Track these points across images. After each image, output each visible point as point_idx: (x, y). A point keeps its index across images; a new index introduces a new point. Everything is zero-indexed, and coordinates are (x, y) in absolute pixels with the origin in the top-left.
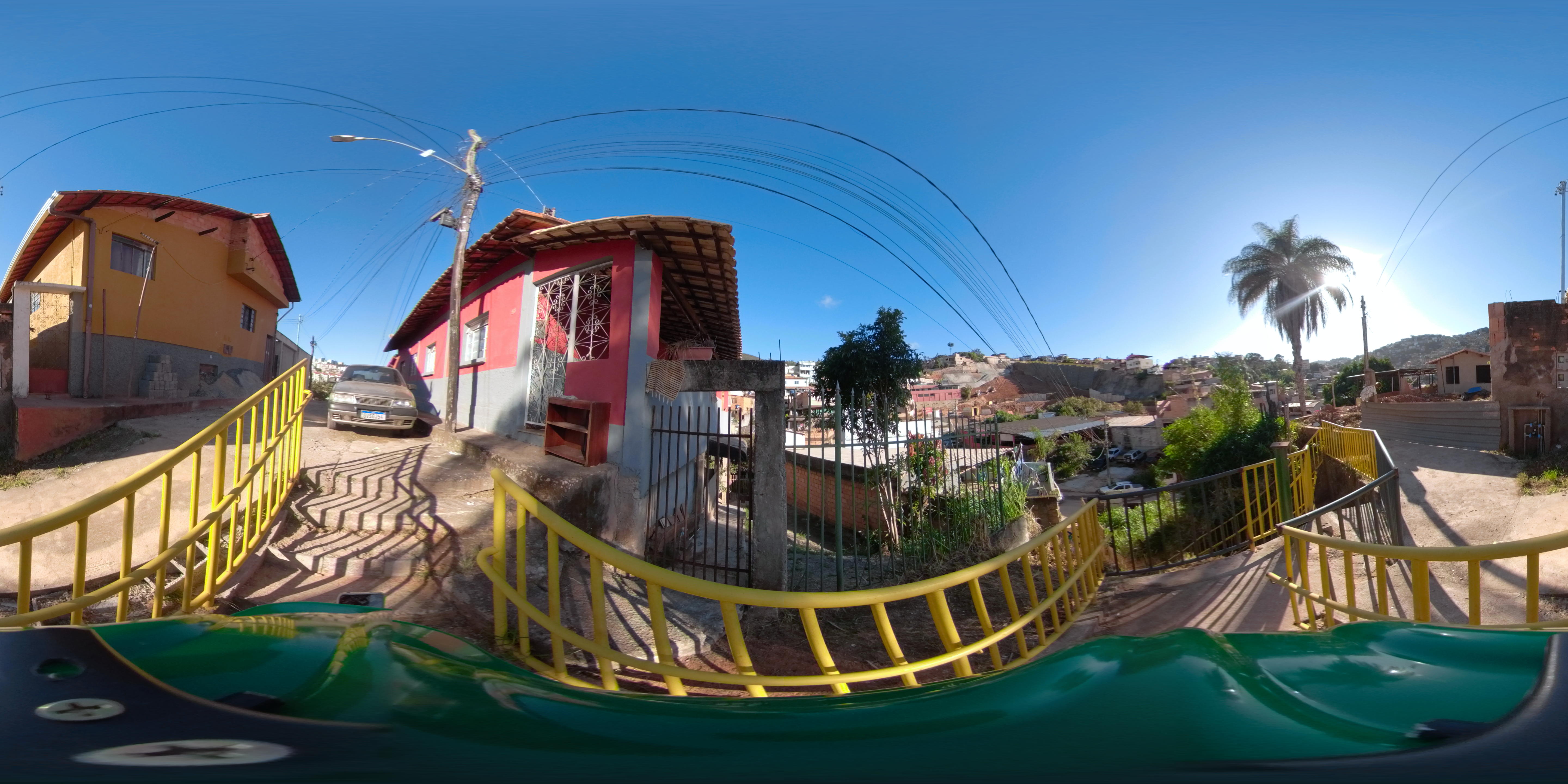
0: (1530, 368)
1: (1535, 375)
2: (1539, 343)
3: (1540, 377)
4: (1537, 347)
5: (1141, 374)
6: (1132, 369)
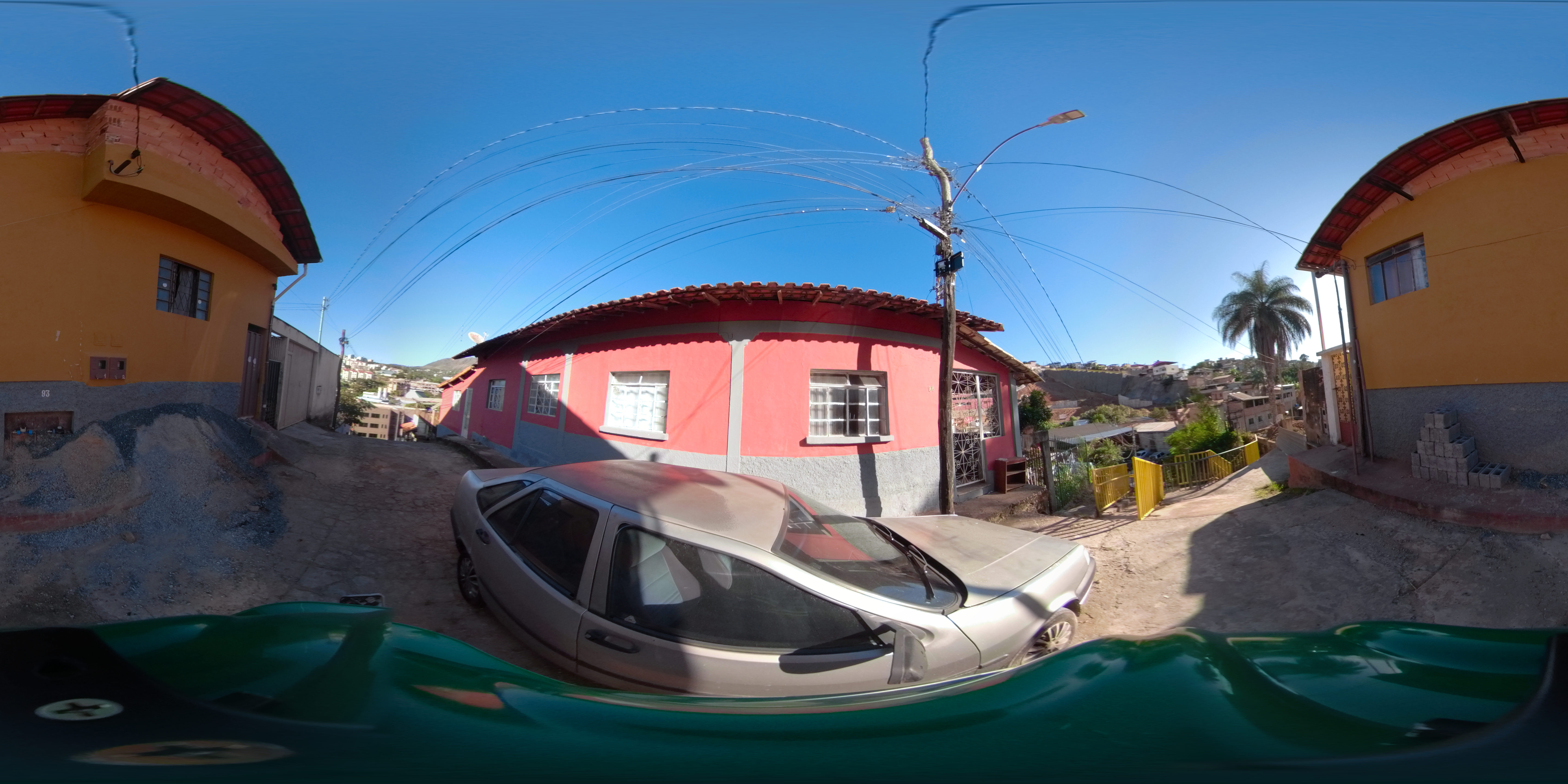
5: (1167, 380)
6: (1159, 375)
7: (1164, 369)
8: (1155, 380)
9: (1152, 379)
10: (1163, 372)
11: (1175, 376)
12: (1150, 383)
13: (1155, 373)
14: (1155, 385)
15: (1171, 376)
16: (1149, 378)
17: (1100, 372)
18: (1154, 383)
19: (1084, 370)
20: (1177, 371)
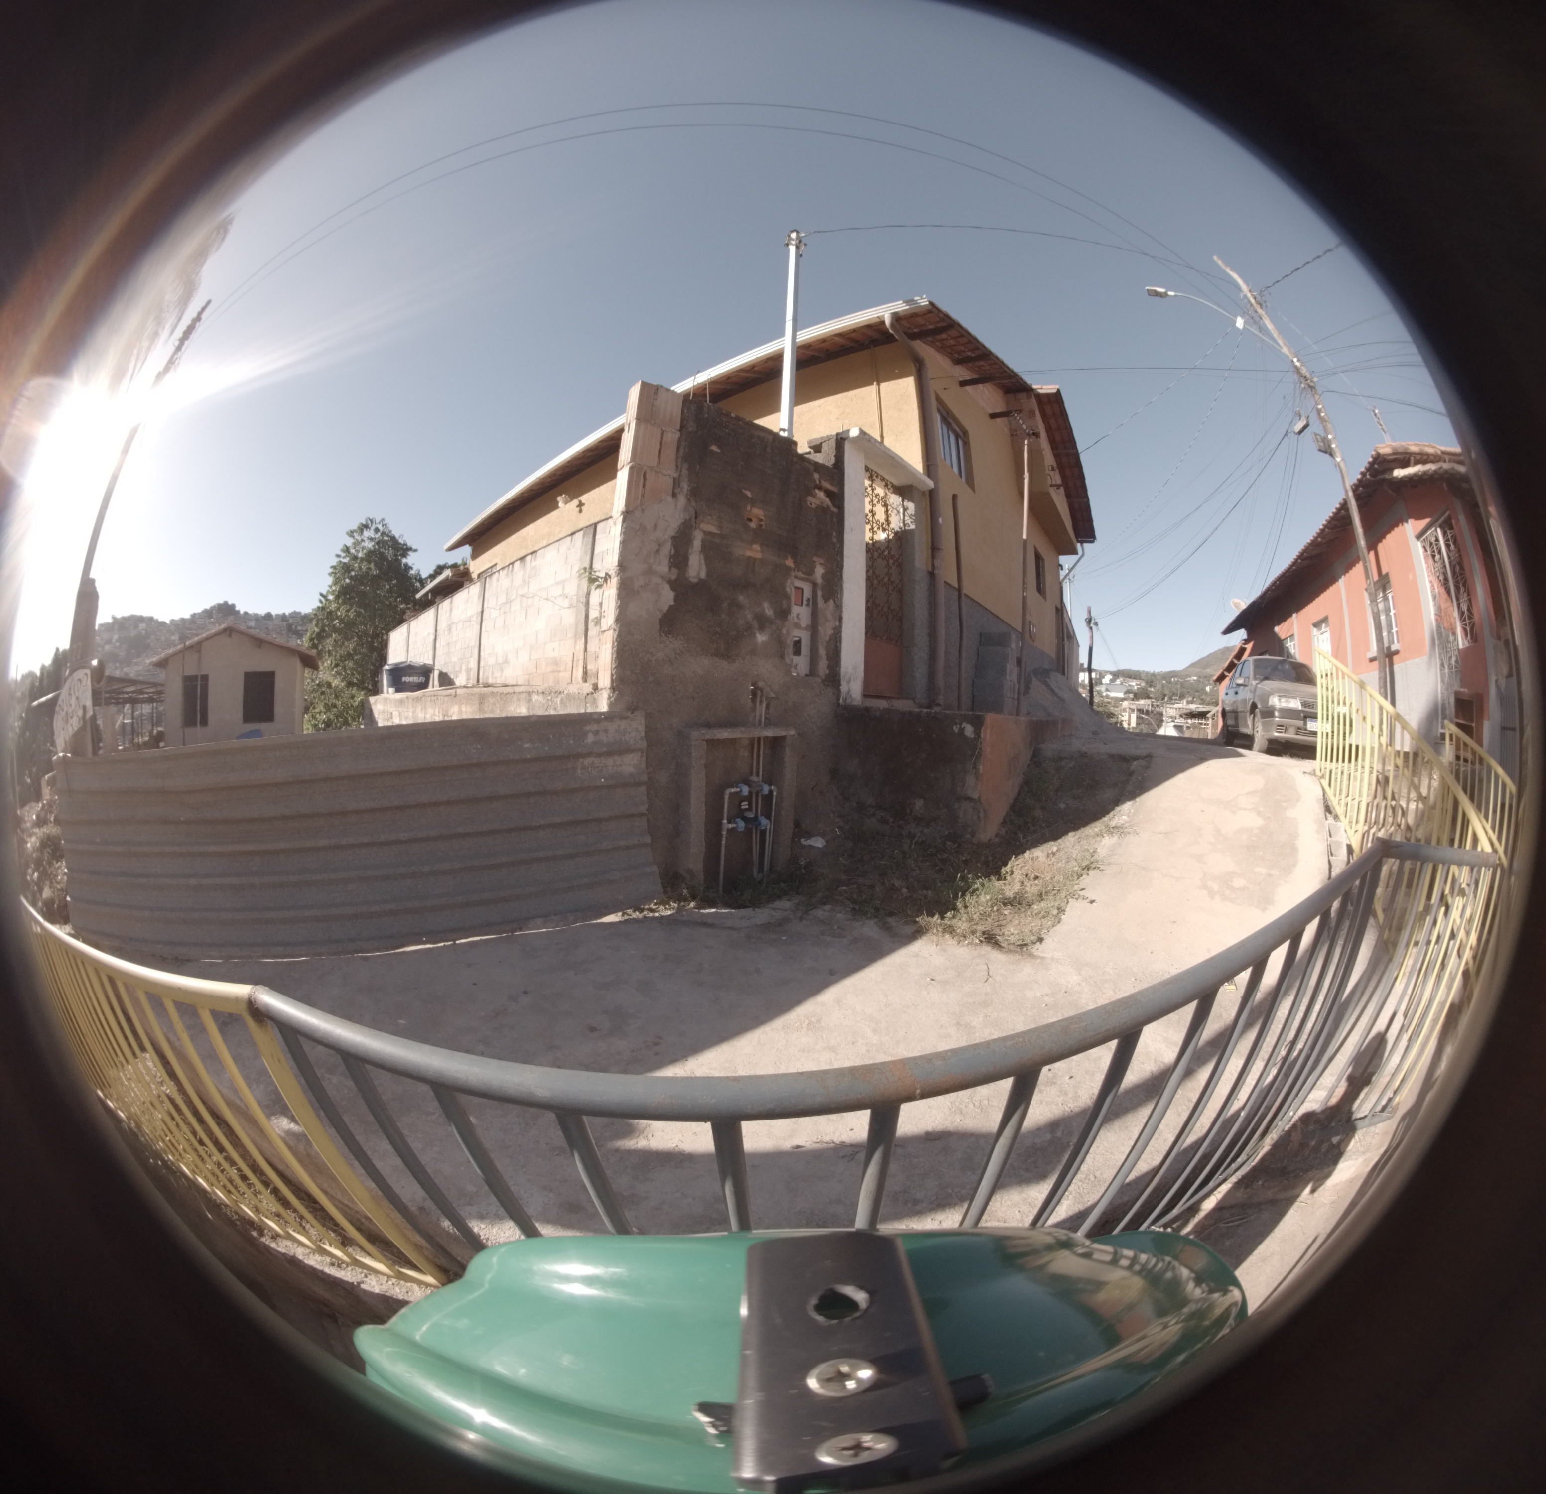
0: (740, 606)
1: (749, 628)
2: (760, 536)
3: (761, 638)
4: (756, 547)
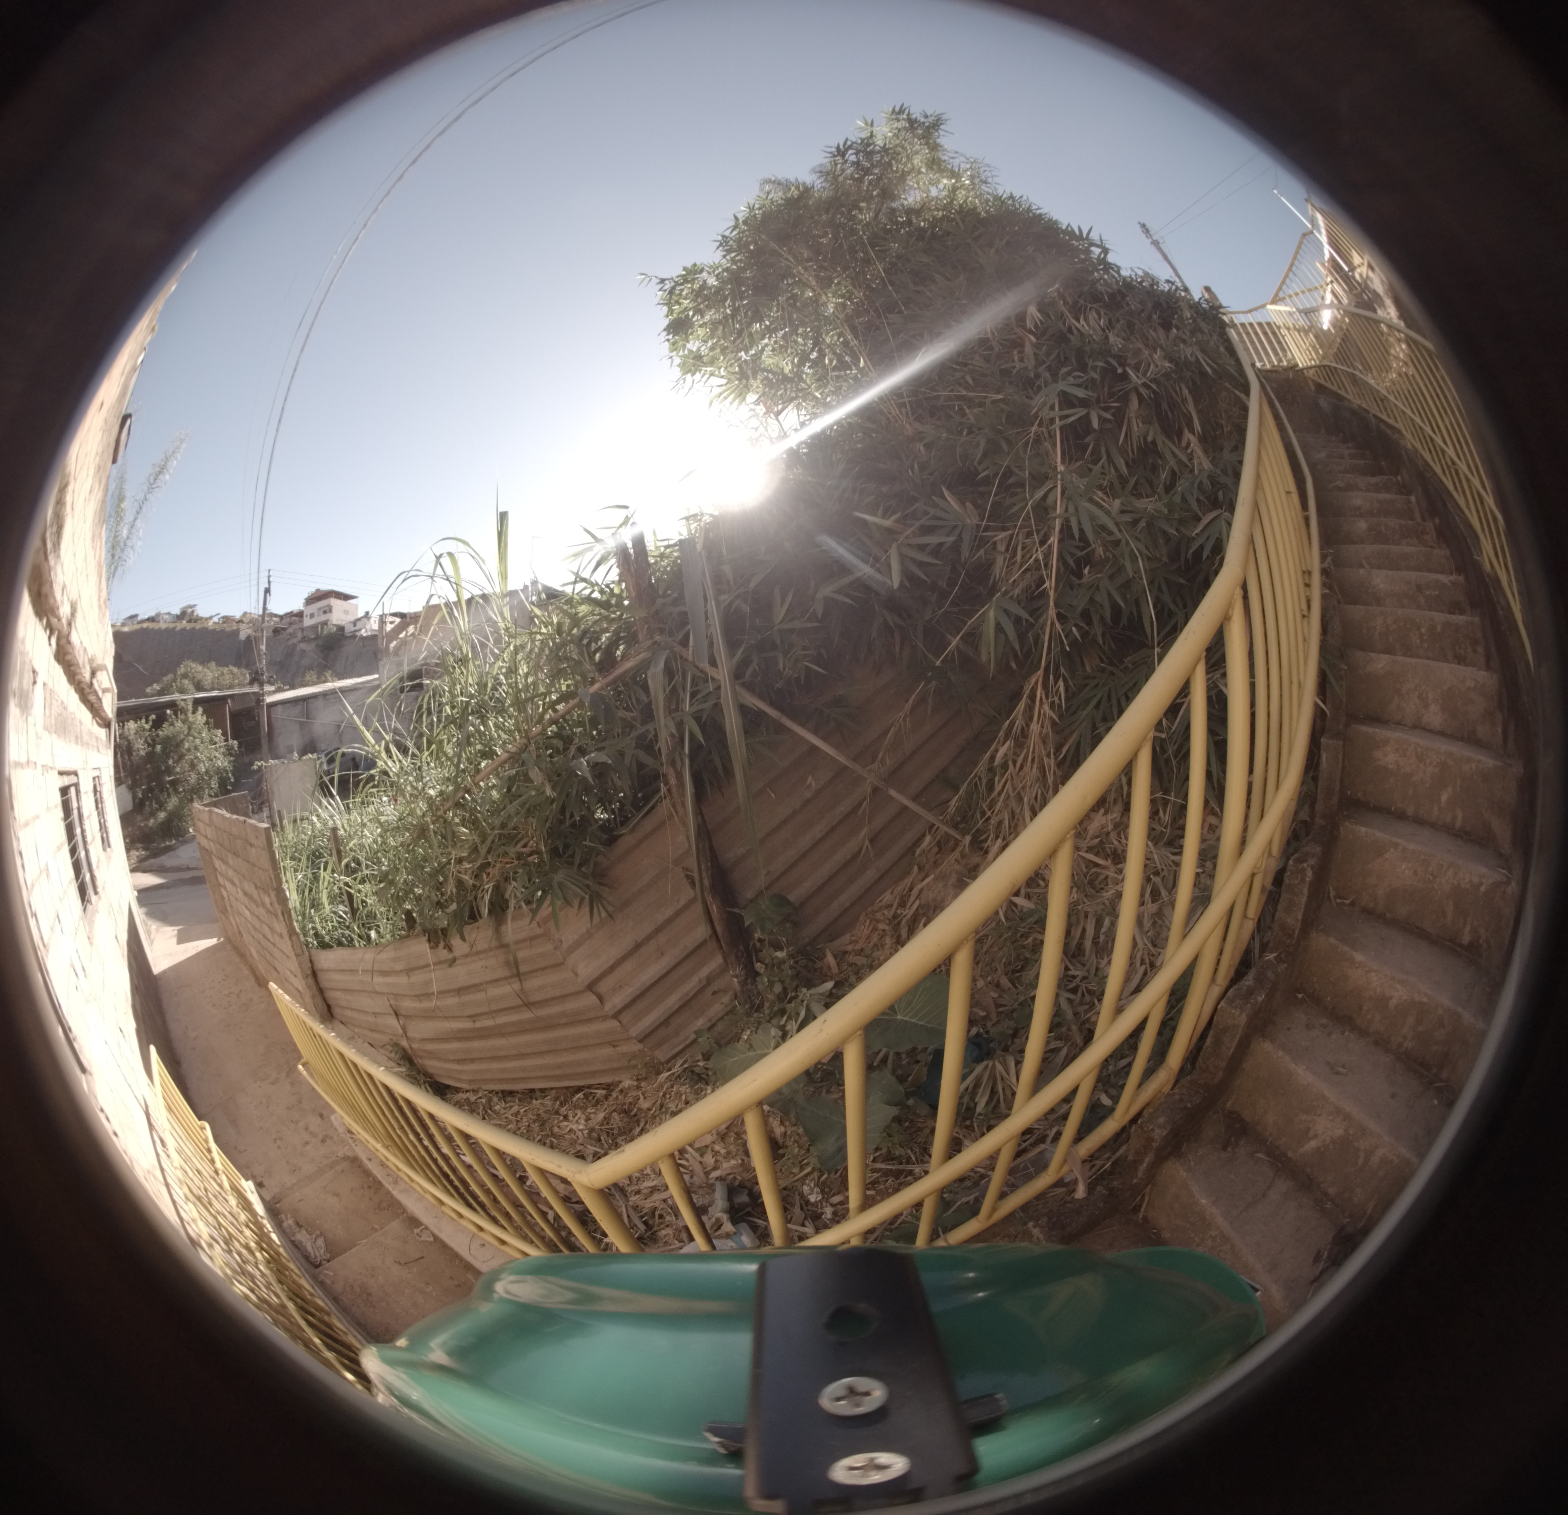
5: (331, 636)
6: (314, 627)
7: (328, 610)
8: (304, 640)
9: (300, 635)
10: (323, 618)
11: (349, 629)
12: (294, 646)
13: (307, 622)
14: (304, 651)
15: (341, 629)
16: (292, 635)
17: (198, 626)
18: (303, 646)
19: (172, 626)
20: (352, 618)
